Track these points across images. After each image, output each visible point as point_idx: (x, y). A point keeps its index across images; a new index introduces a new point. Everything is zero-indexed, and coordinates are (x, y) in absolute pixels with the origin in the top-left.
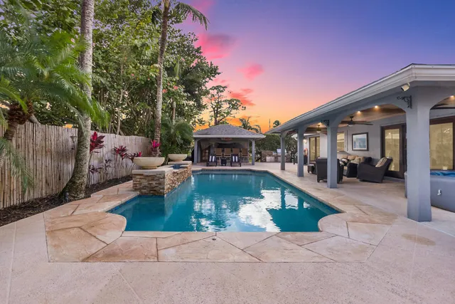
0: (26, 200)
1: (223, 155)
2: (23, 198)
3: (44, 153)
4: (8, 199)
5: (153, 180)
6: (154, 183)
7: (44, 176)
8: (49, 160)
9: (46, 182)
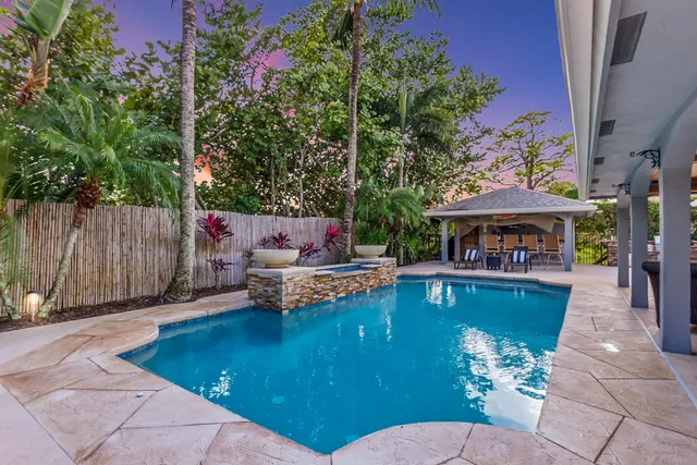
0: (132, 296)
1: (502, 248)
2: (129, 294)
3: (157, 242)
4: (110, 294)
5: (268, 285)
6: (270, 289)
7: (156, 269)
8: (163, 251)
9: (160, 276)
